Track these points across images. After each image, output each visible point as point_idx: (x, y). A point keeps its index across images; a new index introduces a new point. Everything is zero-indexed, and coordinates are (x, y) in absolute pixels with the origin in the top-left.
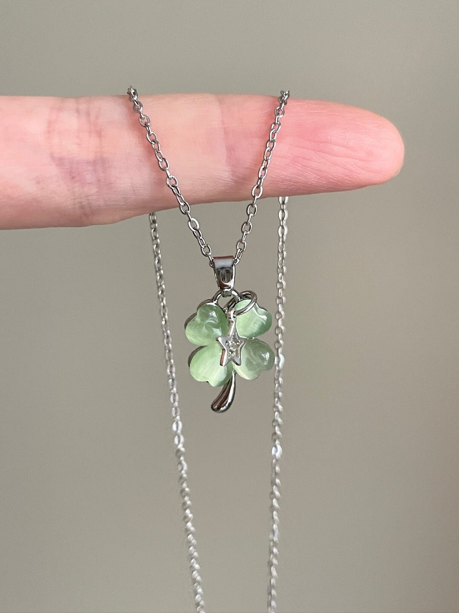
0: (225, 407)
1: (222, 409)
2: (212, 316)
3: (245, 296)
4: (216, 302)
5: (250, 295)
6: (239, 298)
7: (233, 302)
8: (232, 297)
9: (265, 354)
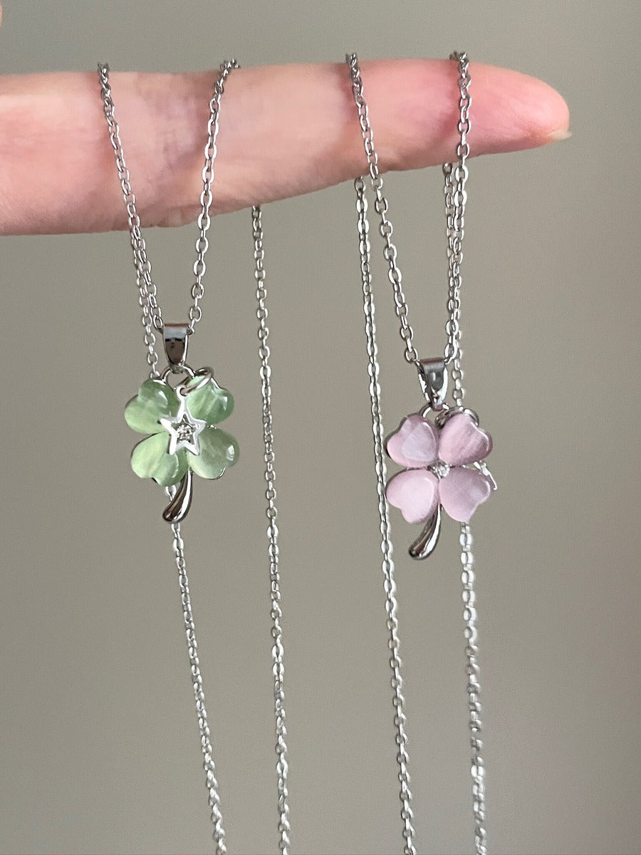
0: (179, 517)
1: (175, 519)
2: (160, 396)
3: (202, 374)
4: (164, 380)
5: (206, 371)
6: (192, 374)
7: (186, 381)
8: (185, 376)
9: (229, 446)
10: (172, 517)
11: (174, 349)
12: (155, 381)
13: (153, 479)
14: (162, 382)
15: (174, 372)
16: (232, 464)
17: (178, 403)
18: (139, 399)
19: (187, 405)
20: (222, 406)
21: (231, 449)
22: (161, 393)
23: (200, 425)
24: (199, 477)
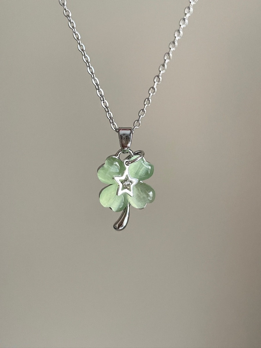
0: (122, 228)
1: (120, 228)
2: (116, 165)
3: (137, 154)
4: (118, 156)
5: (140, 153)
6: (133, 154)
7: (129, 157)
8: (129, 154)
9: (149, 192)
10: (119, 227)
11: (125, 140)
12: (114, 157)
13: (110, 208)
14: (117, 157)
15: (123, 153)
16: (151, 202)
17: (125, 169)
18: (105, 166)
19: (129, 170)
20: (148, 172)
21: (151, 193)
22: (117, 163)
23: (135, 181)
24: (133, 207)
